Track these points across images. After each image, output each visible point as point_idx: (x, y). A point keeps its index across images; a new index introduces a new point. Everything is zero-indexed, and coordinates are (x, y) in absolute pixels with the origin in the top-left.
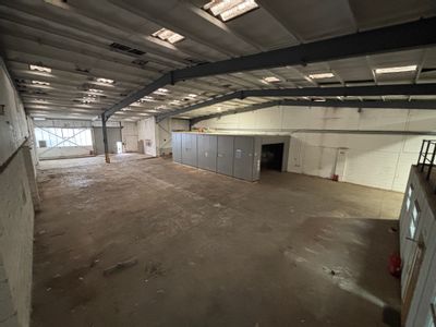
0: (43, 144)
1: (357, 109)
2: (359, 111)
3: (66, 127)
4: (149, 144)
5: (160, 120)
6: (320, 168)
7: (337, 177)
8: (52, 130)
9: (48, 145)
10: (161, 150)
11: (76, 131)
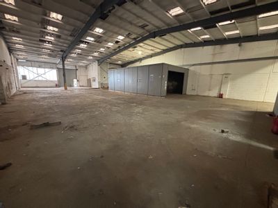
0: (24, 77)
1: (238, 44)
2: (239, 45)
3: (40, 67)
4: (94, 80)
5: (101, 63)
6: (210, 90)
7: (222, 95)
8: (30, 68)
9: (28, 78)
10: (102, 84)
11: (47, 70)
